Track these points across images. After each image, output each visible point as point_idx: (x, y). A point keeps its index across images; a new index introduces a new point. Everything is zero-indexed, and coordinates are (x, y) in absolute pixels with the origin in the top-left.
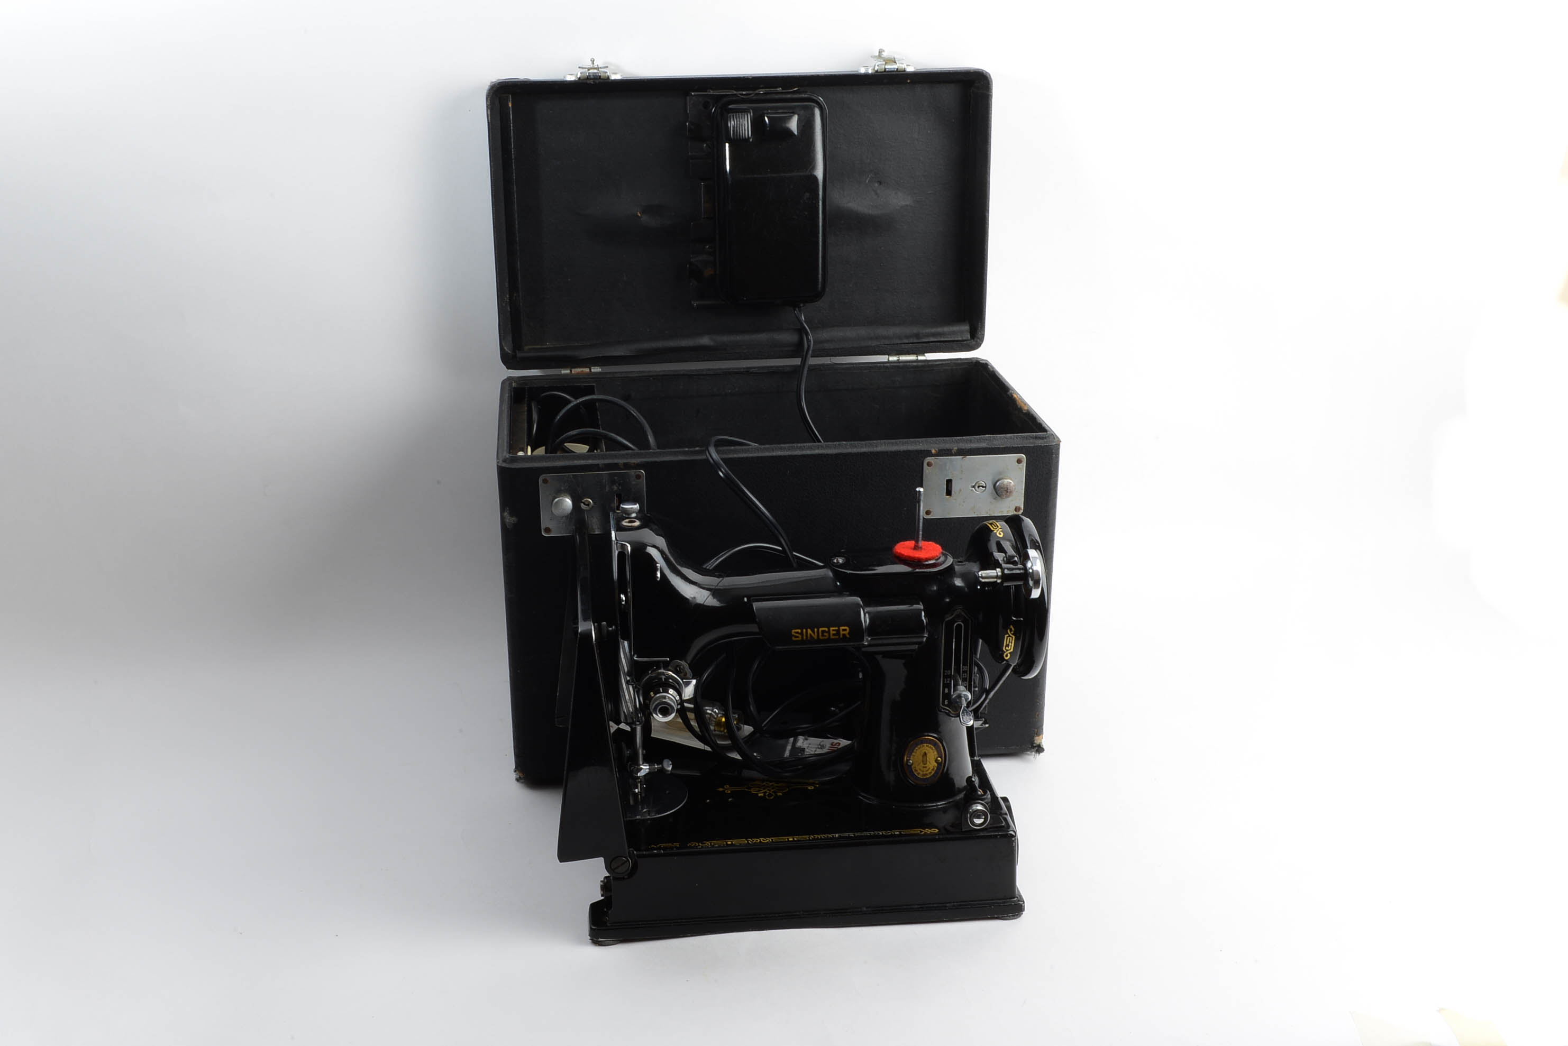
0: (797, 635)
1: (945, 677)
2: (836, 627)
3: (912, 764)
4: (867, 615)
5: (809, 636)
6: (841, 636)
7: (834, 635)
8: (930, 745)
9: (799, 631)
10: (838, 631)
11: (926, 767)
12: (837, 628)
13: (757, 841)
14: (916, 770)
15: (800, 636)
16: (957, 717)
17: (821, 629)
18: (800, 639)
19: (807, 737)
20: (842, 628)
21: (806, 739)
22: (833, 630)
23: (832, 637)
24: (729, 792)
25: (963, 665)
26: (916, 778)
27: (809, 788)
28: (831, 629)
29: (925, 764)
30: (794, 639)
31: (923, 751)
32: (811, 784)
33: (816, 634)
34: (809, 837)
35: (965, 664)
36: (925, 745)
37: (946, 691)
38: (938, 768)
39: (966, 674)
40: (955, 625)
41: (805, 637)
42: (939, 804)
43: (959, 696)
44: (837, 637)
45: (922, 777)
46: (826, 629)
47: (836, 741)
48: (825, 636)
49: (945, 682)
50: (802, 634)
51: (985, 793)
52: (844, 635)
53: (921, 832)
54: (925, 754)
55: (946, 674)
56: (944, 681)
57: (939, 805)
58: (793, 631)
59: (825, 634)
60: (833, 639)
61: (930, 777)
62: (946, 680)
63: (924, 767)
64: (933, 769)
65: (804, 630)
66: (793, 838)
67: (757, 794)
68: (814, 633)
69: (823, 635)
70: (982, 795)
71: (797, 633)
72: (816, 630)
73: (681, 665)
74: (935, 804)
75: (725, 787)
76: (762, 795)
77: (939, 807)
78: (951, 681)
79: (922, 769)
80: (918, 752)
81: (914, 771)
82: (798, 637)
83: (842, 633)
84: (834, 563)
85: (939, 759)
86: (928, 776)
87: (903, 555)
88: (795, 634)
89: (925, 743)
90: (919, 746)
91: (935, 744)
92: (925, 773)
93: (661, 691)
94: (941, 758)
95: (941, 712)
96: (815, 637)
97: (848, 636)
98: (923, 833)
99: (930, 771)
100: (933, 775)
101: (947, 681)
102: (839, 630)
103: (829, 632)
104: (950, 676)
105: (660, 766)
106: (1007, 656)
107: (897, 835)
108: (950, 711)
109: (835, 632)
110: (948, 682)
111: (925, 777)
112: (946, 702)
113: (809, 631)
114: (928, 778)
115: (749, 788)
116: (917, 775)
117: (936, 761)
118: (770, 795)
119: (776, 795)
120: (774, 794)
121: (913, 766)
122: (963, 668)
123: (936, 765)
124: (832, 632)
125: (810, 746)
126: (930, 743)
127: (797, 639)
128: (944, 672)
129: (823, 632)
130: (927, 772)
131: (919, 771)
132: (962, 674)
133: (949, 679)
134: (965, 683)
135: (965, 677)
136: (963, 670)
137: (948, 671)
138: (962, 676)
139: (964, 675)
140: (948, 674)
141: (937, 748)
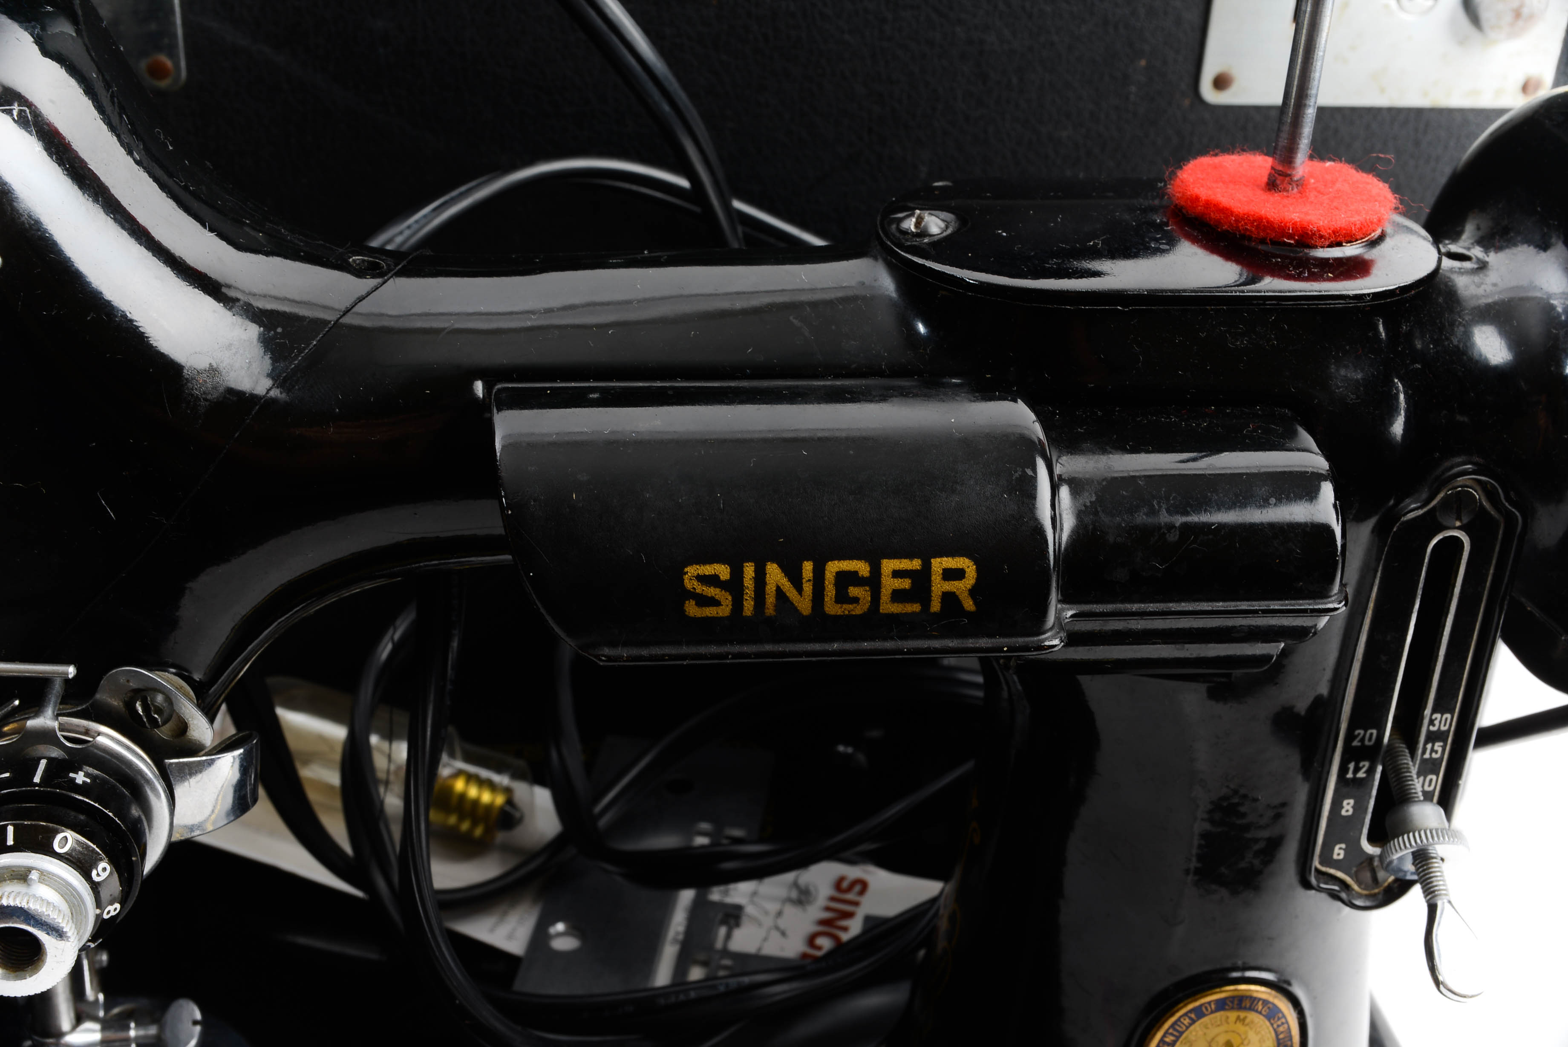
0: (711, 591)
1: (1351, 755)
2: (910, 556)
4: (1064, 492)
5: (771, 599)
6: (936, 606)
7: (898, 596)
8: (1250, 1015)
9: (723, 571)
10: (922, 578)
12: (915, 564)
15: (726, 598)
17: (833, 567)
18: (724, 610)
20: (939, 564)
22: (897, 574)
23: (887, 607)
25: (1434, 711)
28: (889, 565)
30: (692, 609)
31: (1223, 1041)
33: (808, 588)
35: (1443, 705)
36: (1232, 1013)
37: (1348, 807)
39: (1438, 746)
40: (1434, 541)
41: (749, 606)
44: (916, 608)
46: (862, 568)
47: (850, 872)
48: (856, 600)
49: (1350, 775)
50: (734, 585)
52: (949, 598)
54: (1229, 1044)
55: (1356, 743)
56: (1343, 770)
58: (692, 570)
59: (853, 591)
60: (893, 618)
62: (1352, 766)
65: (749, 570)
68: (797, 582)
69: (842, 597)
71: (712, 580)
72: (808, 567)
73: (157, 689)
78: (1371, 771)
80: (1200, 1041)
82: (714, 602)
83: (939, 586)
84: (905, 233)
87: (1226, 211)
88: (700, 588)
89: (1231, 1010)
90: (1207, 1020)
91: (1273, 1014)
93: (10, 842)
95: (1312, 888)
96: (804, 604)
97: (969, 604)
101: (1357, 770)
102: (927, 567)
103: (874, 582)
104: (1372, 753)
105: (152, 1030)
108: (1348, 886)
109: (905, 584)
110: (1361, 775)
112: (1339, 852)
113: (774, 574)
122: (1432, 722)
124: (889, 584)
126: (1252, 1007)
127: (710, 612)
128: (1350, 737)
129: (845, 579)
132: (1426, 743)
133: (1366, 764)
134: (1431, 780)
135: (1434, 756)
136: (1432, 728)
137: (1369, 732)
138: (1424, 752)
139: (1432, 750)
140: (1367, 743)
141: (1278, 1026)
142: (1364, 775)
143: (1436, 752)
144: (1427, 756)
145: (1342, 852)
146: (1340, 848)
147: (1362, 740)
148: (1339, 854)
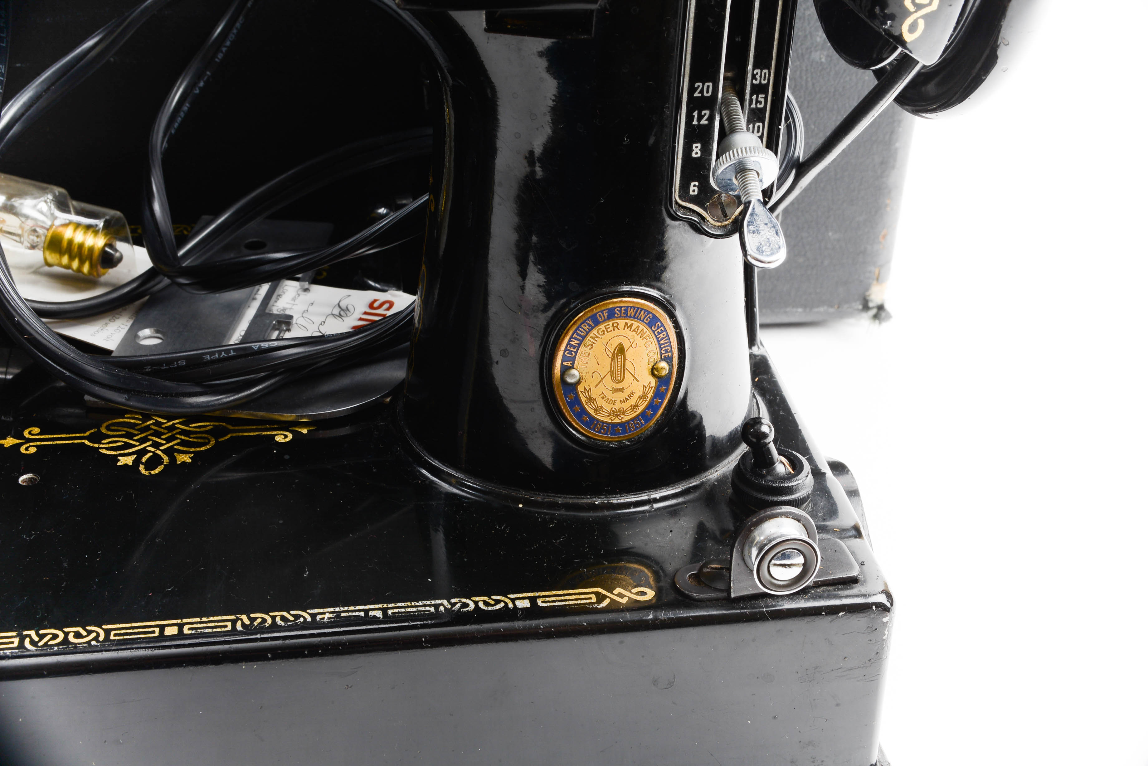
1: (695, 104)
3: (579, 382)
8: (636, 324)
11: (621, 390)
13: (55, 637)
14: (590, 399)
16: (728, 234)
19: (306, 285)
21: (306, 290)
24: (33, 450)
25: (755, 67)
26: (592, 422)
27: (279, 439)
29: (619, 382)
31: (615, 343)
32: (285, 426)
34: (234, 622)
35: (762, 62)
36: (622, 322)
37: (697, 150)
38: (659, 394)
39: (762, 98)
42: (657, 495)
43: (741, 169)
45: (607, 420)
47: (382, 297)
49: (695, 122)
51: (796, 466)
53: (601, 598)
54: (621, 350)
55: (697, 94)
56: (689, 118)
57: (656, 501)
61: (632, 419)
62: (696, 114)
63: (615, 391)
64: (643, 397)
66: (181, 626)
67: (115, 459)
70: (789, 477)
74: (646, 498)
75: (26, 434)
76: (129, 460)
77: (657, 506)
78: (711, 119)
79: (609, 395)
80: (599, 345)
81: (583, 400)
85: (663, 364)
86: (626, 418)
89: (620, 317)
90: (602, 327)
91: (653, 322)
92: (618, 406)
94: (669, 360)
95: (675, 218)
98: (604, 604)
99: (633, 401)
100: (643, 414)
101: (700, 118)
104: (709, 103)
106: (913, 28)
107: (523, 609)
108: (703, 218)
110: (704, 122)
111: (617, 420)
114: (628, 422)
115: (97, 438)
116: (592, 412)
117: (653, 371)
118: (155, 461)
119: (173, 459)
120: (166, 459)
121: (580, 388)
122: (754, 77)
123: (653, 382)
125: (311, 309)
126: (635, 317)
128: (692, 89)
130: (626, 406)
131: (600, 402)
132: (751, 95)
133: (706, 113)
134: (759, 127)
135: (759, 106)
136: (754, 82)
137: (706, 84)
138: (751, 103)
139: (757, 102)
140: (705, 94)
141: (659, 333)
142: (706, 122)
143: (760, 103)
144: (753, 106)
145: (696, 189)
146: (694, 186)
147: (702, 92)
148: (694, 191)
